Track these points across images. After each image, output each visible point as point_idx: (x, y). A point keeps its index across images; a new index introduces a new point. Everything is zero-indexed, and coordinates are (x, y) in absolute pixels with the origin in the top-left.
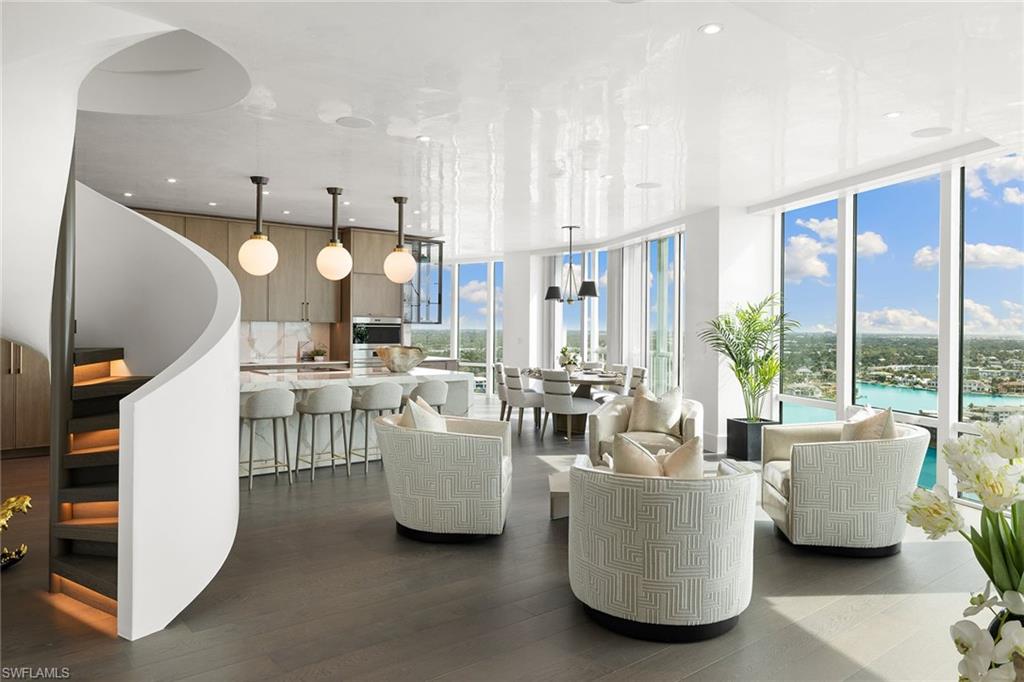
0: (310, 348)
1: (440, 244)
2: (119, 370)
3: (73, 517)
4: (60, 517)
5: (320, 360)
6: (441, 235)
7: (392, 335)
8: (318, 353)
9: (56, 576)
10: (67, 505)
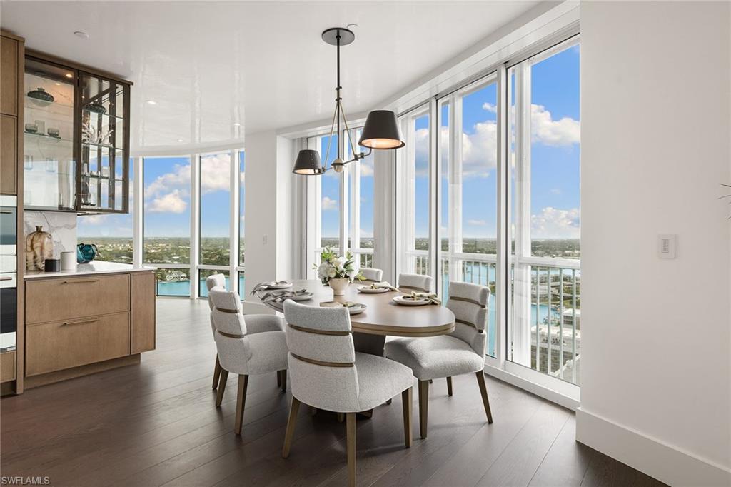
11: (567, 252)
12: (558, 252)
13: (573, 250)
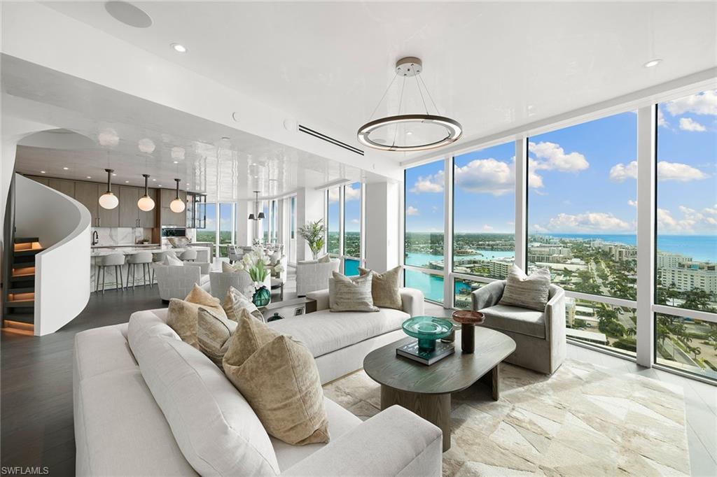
0: (142, 238)
1: (205, 196)
2: (36, 246)
3: (14, 299)
4: (8, 299)
5: (146, 244)
6: (205, 192)
7: (181, 233)
8: (145, 241)
9: (6, 321)
10: (11, 295)
11: (480, 243)
12: (474, 242)
13: (485, 241)
